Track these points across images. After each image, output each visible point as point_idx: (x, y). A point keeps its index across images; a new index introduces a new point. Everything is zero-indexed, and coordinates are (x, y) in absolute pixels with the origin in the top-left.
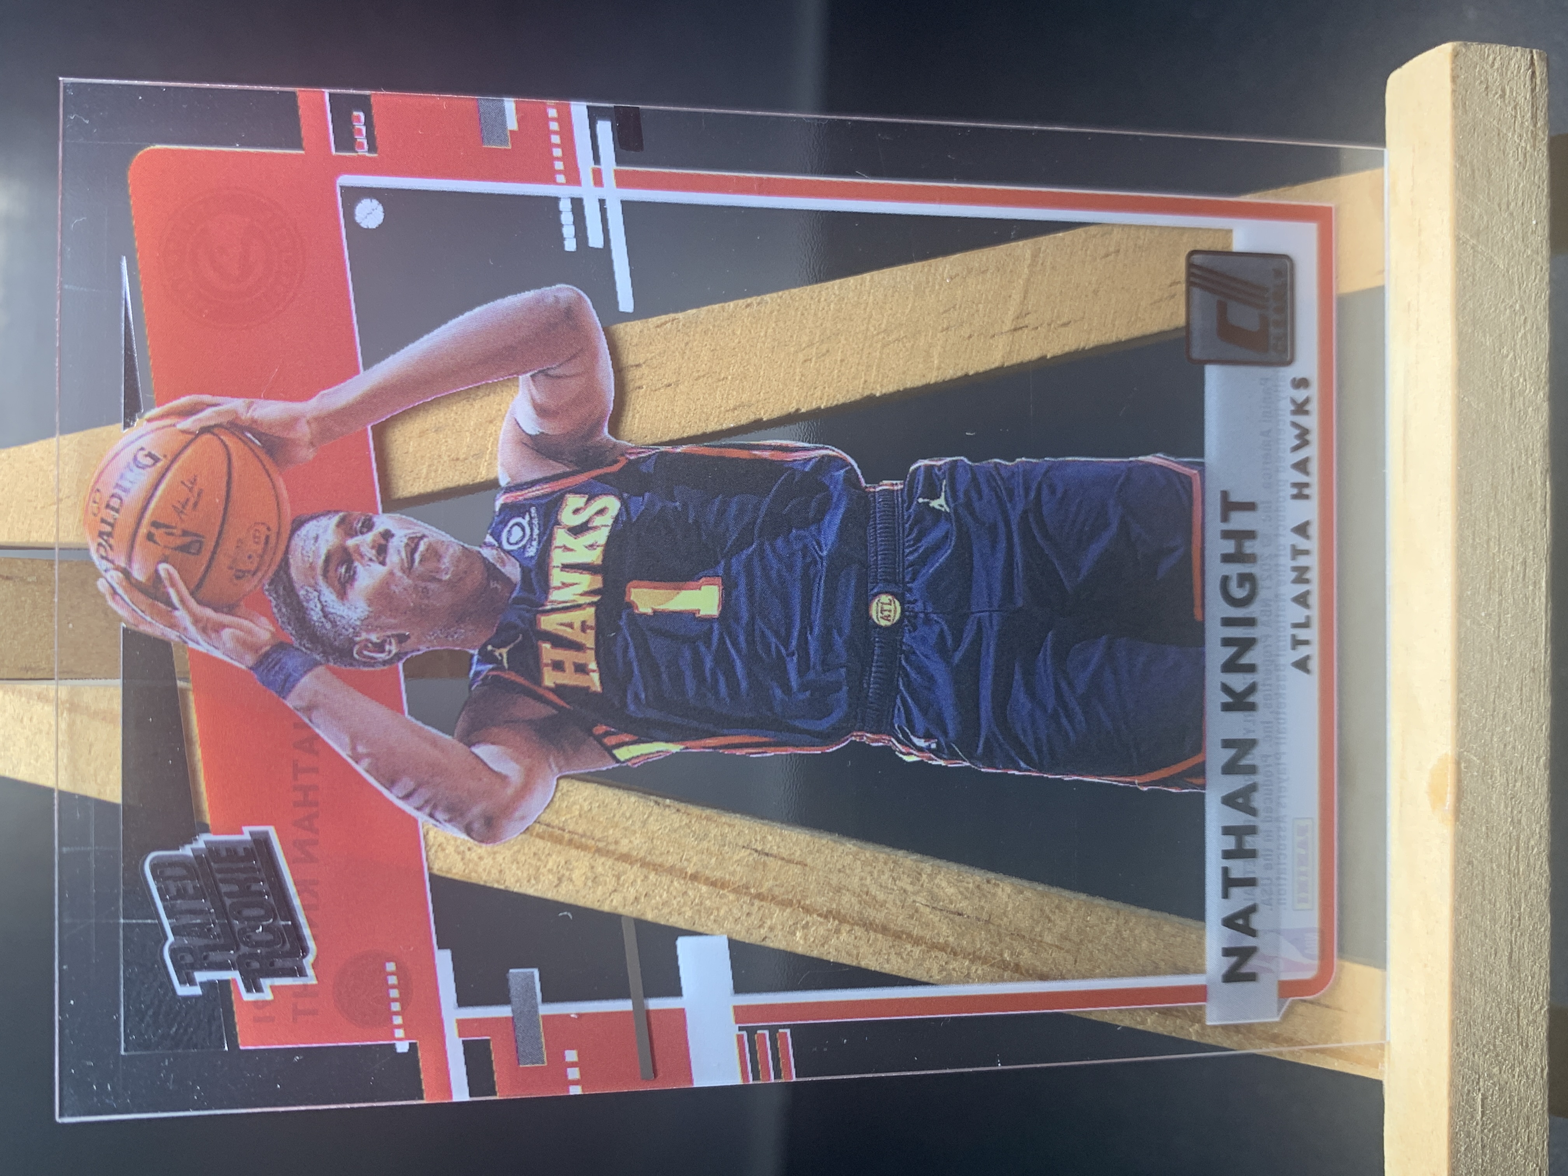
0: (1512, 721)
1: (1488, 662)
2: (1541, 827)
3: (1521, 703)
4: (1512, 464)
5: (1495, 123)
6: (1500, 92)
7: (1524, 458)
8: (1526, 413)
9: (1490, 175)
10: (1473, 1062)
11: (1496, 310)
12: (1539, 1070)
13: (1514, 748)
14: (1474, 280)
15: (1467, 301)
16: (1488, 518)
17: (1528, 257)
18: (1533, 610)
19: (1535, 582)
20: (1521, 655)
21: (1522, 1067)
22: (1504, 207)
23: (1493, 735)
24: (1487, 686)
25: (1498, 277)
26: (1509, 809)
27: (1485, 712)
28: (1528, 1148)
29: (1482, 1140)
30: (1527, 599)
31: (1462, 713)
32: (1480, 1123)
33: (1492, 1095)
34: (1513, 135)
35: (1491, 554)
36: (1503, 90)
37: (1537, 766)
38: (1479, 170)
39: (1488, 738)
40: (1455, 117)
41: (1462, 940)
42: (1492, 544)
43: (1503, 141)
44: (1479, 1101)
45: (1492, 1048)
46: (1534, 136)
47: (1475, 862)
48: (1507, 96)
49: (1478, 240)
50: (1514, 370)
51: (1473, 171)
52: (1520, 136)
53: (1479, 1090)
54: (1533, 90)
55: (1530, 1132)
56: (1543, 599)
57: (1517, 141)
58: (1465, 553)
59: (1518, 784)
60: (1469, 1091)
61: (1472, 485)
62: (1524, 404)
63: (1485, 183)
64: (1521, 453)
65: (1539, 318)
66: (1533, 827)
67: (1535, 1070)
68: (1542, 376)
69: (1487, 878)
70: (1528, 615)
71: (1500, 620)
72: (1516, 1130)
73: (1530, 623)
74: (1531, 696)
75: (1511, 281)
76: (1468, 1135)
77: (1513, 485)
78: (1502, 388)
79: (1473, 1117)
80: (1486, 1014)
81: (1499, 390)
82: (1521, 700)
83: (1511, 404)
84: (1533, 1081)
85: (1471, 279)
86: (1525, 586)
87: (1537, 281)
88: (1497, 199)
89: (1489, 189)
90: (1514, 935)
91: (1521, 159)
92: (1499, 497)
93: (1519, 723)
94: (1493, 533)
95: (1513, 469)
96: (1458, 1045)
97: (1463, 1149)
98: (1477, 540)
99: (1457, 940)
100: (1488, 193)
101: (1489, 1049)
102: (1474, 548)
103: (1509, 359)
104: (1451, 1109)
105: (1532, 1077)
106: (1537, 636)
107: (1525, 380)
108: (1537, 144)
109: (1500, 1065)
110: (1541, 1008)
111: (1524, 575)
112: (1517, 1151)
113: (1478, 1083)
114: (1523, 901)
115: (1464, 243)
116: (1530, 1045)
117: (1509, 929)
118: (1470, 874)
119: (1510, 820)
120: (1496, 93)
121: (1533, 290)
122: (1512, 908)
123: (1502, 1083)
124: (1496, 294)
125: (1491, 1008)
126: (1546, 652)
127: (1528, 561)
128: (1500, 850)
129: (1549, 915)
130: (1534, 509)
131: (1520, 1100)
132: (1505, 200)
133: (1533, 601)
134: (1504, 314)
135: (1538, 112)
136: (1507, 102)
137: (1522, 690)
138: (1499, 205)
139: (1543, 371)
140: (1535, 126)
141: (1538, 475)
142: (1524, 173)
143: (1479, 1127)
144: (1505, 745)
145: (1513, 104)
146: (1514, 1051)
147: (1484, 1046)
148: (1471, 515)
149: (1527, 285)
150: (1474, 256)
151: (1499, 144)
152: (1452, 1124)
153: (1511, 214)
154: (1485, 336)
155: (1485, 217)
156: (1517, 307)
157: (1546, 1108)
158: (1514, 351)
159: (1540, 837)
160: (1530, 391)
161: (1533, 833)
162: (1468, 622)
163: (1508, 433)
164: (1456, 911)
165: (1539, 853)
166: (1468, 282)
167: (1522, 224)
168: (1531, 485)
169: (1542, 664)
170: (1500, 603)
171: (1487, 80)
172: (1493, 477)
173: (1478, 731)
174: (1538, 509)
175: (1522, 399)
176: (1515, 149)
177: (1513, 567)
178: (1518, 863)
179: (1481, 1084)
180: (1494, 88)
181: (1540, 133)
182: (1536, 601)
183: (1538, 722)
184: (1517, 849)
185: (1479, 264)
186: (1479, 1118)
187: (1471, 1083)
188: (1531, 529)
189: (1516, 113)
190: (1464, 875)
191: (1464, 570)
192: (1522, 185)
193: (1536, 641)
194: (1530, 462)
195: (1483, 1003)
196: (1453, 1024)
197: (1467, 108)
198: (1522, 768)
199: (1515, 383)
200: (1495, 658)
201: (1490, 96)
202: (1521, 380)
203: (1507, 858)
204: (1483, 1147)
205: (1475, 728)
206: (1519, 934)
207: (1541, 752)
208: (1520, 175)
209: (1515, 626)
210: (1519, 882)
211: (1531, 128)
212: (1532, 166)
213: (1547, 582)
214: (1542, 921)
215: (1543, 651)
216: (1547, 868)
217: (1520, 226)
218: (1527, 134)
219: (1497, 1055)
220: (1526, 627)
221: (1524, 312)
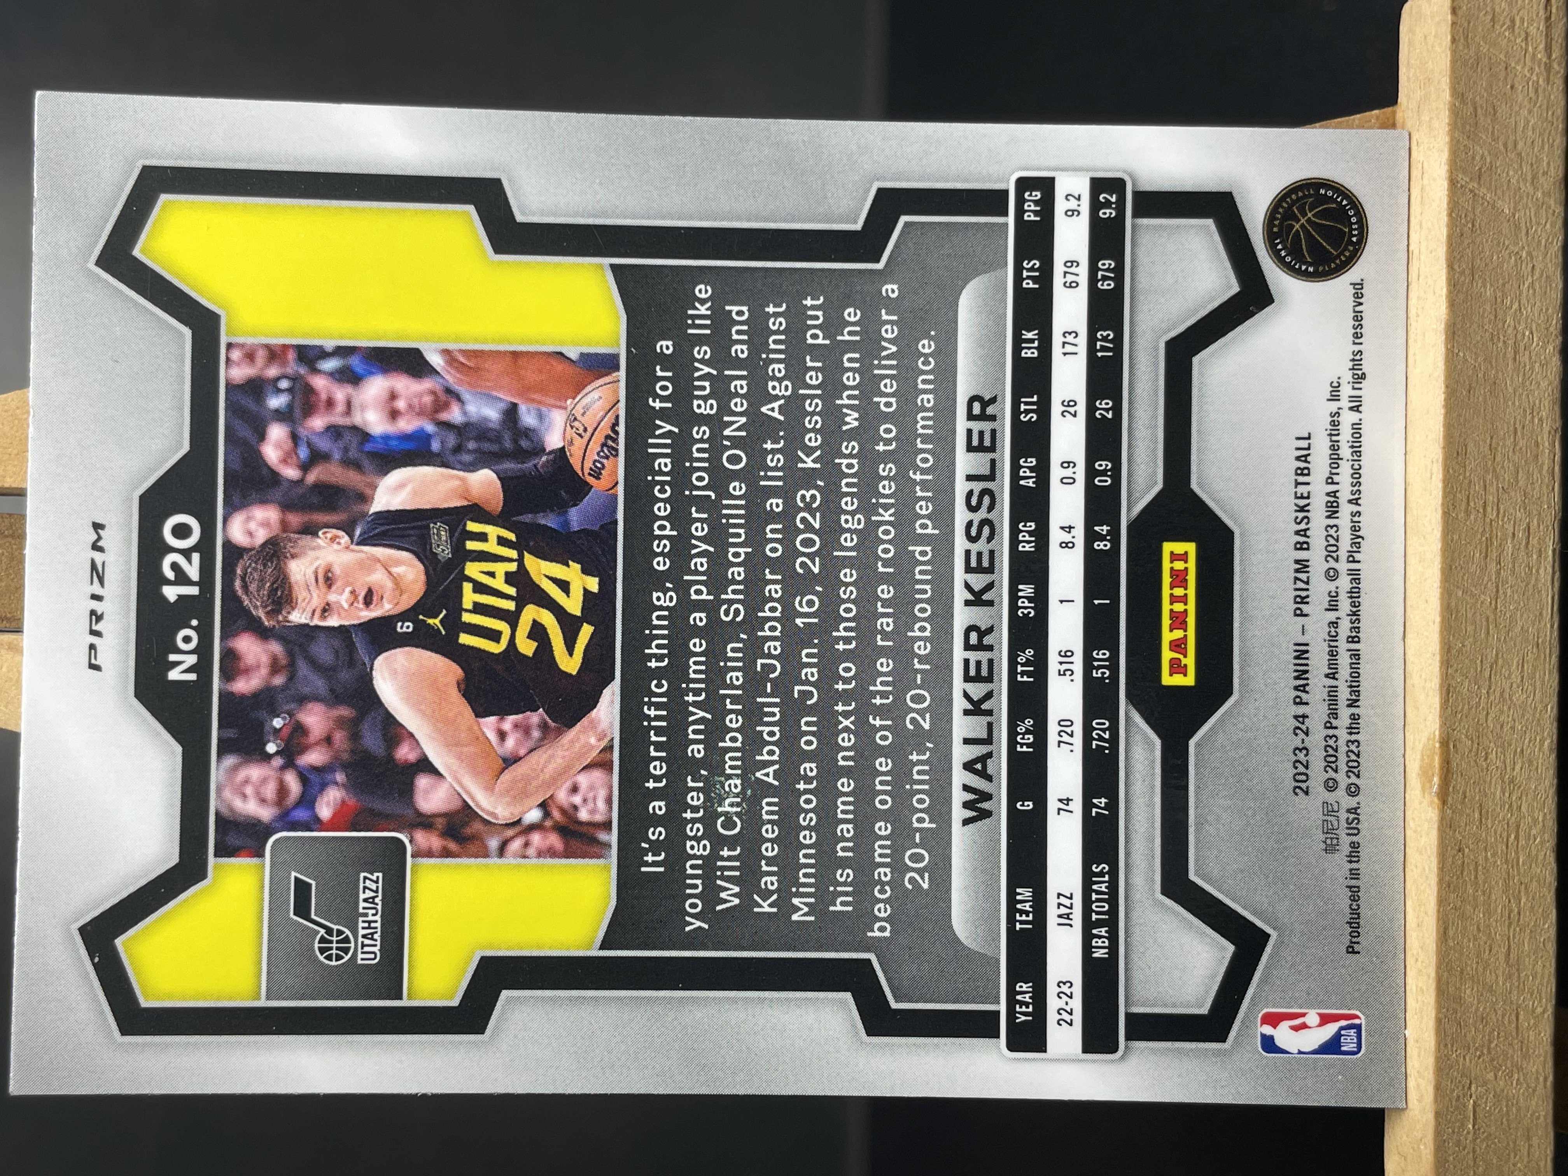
0: (1511, 699)
1: (1483, 636)
2: (1545, 814)
3: (1522, 681)
4: (1515, 424)
5: (1502, 56)
6: (1508, 23)
7: (1529, 417)
8: (1532, 368)
9: (1495, 114)
10: (1464, 1065)
11: (1498, 258)
12: (1541, 1079)
13: (1513, 728)
14: (1473, 225)
15: (1464, 249)
16: (1485, 482)
17: (1537, 199)
18: (1536, 579)
19: (1540, 550)
20: (1522, 628)
21: (1521, 1074)
22: (1510, 146)
23: (1488, 714)
24: (1482, 661)
25: (1502, 223)
26: (1507, 795)
27: (1478, 688)
28: (1528, 1162)
29: (1474, 1151)
30: (1531, 569)
31: (1451, 689)
32: (1472, 1133)
33: (1486, 1103)
34: (1523, 68)
35: (1488, 520)
36: (1513, 21)
37: (1540, 749)
38: (1482, 108)
39: (1482, 716)
40: (1454, 52)
41: (1451, 933)
42: (1489, 509)
43: (1511, 76)
44: (1471, 1107)
45: (1485, 1051)
46: (1548, 68)
47: (1467, 850)
48: (1516, 27)
49: (1479, 183)
50: (1519, 323)
51: (1475, 109)
52: (1532, 70)
53: (1471, 1097)
54: (1548, 18)
55: (1530, 1146)
56: (1550, 570)
57: (1528, 75)
58: (1457, 519)
59: (1518, 767)
60: (1459, 1097)
61: (1466, 446)
62: (1530, 358)
63: (1489, 121)
64: (1525, 411)
65: (1550, 265)
66: (1536, 815)
67: (1537, 1078)
68: (1552, 329)
69: (1480, 868)
70: (1530, 587)
71: (1497, 591)
72: (1515, 1143)
73: (1533, 595)
74: (1534, 674)
75: (1517, 227)
76: (1458, 1143)
77: (1515, 445)
78: (1504, 342)
79: (1463, 1126)
80: (1479, 1013)
81: (1500, 345)
82: (1522, 677)
83: (1515, 359)
84: (1534, 1091)
85: (1470, 225)
86: (1529, 555)
87: (1548, 226)
88: (1502, 139)
89: (1494, 128)
90: (1512, 930)
91: (1532, 95)
92: (1498, 458)
93: (1520, 702)
94: (1491, 498)
95: (1516, 429)
96: (1446, 1045)
97: (1451, 1158)
98: (1472, 504)
99: (1445, 933)
100: (1493, 133)
101: (1482, 1052)
102: (1468, 513)
103: (1513, 310)
104: (1438, 1115)
105: (1533, 1085)
106: (1542, 609)
107: (1532, 333)
108: (1552, 78)
109: (1496, 1070)
110: (1544, 1012)
111: (1528, 543)
112: (1514, 1165)
113: (1470, 1088)
114: (1522, 894)
115: (1462, 186)
116: (1531, 1051)
117: (1507, 922)
118: (1459, 862)
119: (1507, 806)
120: (1504, 24)
121: (1544, 234)
122: (1510, 901)
123: (1498, 1090)
124: (1499, 243)
125: (1485, 1008)
126: (1552, 626)
127: (1531, 528)
128: (1496, 839)
129: (1554, 911)
130: (1540, 472)
131: (1518, 1110)
132: (1512, 138)
133: (1537, 571)
134: (1508, 262)
135: (1553, 43)
136: (1517, 31)
137: (1523, 666)
138: (1505, 145)
139: (1554, 322)
140: (1549, 57)
141: (1546, 436)
142: (1535, 109)
143: (1470, 1137)
144: (1502, 726)
145: (1523, 35)
146: (1512, 1056)
147: (1477, 1049)
148: (1465, 477)
149: (1536, 231)
150: (1474, 201)
151: (1506, 78)
152: (1438, 1133)
153: (1519, 155)
154: (1485, 286)
155: (1488, 160)
156: (1524, 255)
157: (1550, 1119)
158: (1519, 302)
159: (1544, 825)
160: (1538, 345)
161: (1535, 821)
162: (1460, 593)
163: (1510, 390)
164: (1442, 901)
165: (1542, 843)
166: (1466, 229)
167: (1532, 165)
168: (1538, 446)
169: (1548, 639)
170: (1498, 573)
171: (1493, 10)
172: (1492, 438)
173: (1470, 709)
174: (1544, 472)
175: (1527, 353)
176: (1525, 84)
177: (1514, 534)
178: (1517, 853)
179: (1473, 1088)
180: (1502, 19)
181: (1556, 66)
182: (1542, 571)
183: (1542, 702)
184: (1517, 838)
185: (1480, 209)
186: (1470, 1126)
187: (1460, 1088)
188: (1536, 494)
189: (1527, 44)
190: (1453, 863)
191: (1456, 537)
192: (1532, 122)
193: (1541, 614)
194: (1536, 421)
195: (1475, 1002)
196: (1439, 1021)
197: (1470, 41)
198: (1522, 751)
199: (1519, 337)
200: (1491, 632)
201: (1497, 27)
202: (1527, 333)
203: (1504, 847)
204: (1475, 1160)
205: (1466, 707)
206: (1518, 929)
207: (1546, 734)
208: (1530, 112)
209: (1516, 597)
210: (1519, 874)
211: (1544, 60)
212: (1545, 101)
213: (1554, 550)
214: (1545, 917)
215: (1549, 626)
216: (1551, 858)
217: (1529, 167)
218: (1539, 67)
219: (1492, 1060)
220: (1528, 599)
221: (1532, 259)
